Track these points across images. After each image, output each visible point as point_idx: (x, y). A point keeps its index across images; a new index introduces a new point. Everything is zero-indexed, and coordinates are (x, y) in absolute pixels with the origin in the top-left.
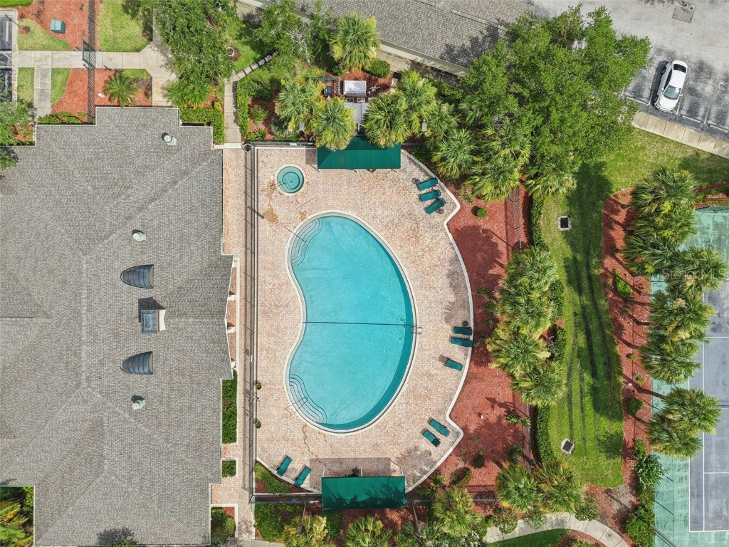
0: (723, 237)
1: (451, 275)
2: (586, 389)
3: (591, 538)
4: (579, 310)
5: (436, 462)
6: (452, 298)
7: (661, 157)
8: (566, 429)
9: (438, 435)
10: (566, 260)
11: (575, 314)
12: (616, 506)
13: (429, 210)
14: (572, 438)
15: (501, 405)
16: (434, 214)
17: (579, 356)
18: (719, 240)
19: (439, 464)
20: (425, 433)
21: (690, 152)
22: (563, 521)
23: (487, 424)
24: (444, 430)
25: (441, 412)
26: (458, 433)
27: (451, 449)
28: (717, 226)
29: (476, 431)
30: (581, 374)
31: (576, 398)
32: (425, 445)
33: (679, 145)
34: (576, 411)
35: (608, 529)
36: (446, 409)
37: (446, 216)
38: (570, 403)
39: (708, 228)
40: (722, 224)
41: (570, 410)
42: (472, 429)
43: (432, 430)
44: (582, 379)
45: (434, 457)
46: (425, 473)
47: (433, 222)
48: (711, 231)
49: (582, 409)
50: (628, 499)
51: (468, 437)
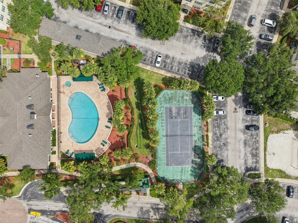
0: (173, 96)
1: (108, 106)
2: (141, 133)
3: (143, 169)
4: (139, 114)
5: (104, 151)
6: (108, 112)
7: (157, 78)
8: (136, 142)
9: (105, 144)
10: (136, 102)
11: (138, 115)
12: (148, 161)
13: (102, 91)
14: (138, 144)
15: (120, 137)
16: (103, 91)
17: (139, 125)
18: (172, 97)
19: (105, 151)
20: (102, 144)
21: (164, 76)
22: (136, 165)
23: (117, 141)
24: (106, 143)
25: (105, 139)
26: (110, 144)
27: (108, 147)
28: (171, 94)
29: (114, 143)
30: (140, 129)
31: (139, 135)
32: (102, 146)
33: (161, 74)
34: (139, 138)
35: (147, 166)
36: (107, 138)
37: (106, 92)
38: (137, 136)
39: (169, 94)
40: (172, 93)
41: (137, 138)
42: (113, 143)
43: (103, 143)
44: (140, 130)
45: (104, 149)
46: (102, 153)
47: (103, 94)
48: (170, 95)
49: (140, 138)
50: (151, 159)
51: (112, 145)
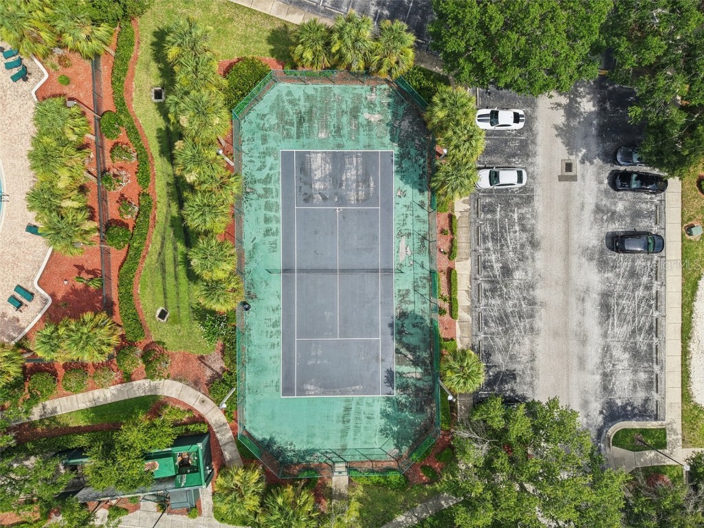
0: (314, 109)
2: (179, 258)
3: (185, 404)
4: (171, 180)
5: (24, 328)
7: (249, 29)
8: (160, 297)
9: (24, 301)
10: (160, 130)
11: (168, 184)
12: (209, 373)
13: (15, 78)
14: (166, 306)
15: (88, 272)
16: (21, 82)
17: (172, 226)
18: (310, 112)
19: (27, 330)
20: (13, 300)
21: (277, 25)
22: (156, 388)
23: (75, 291)
24: (30, 296)
25: (29, 280)
26: (46, 300)
27: (40, 316)
28: (308, 98)
29: (64, 297)
30: (174, 243)
31: (170, 268)
32: (11, 311)
33: (268, 17)
34: (170, 280)
35: (202, 396)
36: (34, 276)
37: (34, 85)
38: (164, 271)
39: (299, 100)
40: (312, 96)
41: (164, 278)
42: (59, 296)
43: (18, 296)
44: (175, 249)
45: (22, 324)
46: (13, 339)
47: (21, 91)
48: (302, 103)
49: (176, 278)
50: (218, 364)
51: (55, 303)
